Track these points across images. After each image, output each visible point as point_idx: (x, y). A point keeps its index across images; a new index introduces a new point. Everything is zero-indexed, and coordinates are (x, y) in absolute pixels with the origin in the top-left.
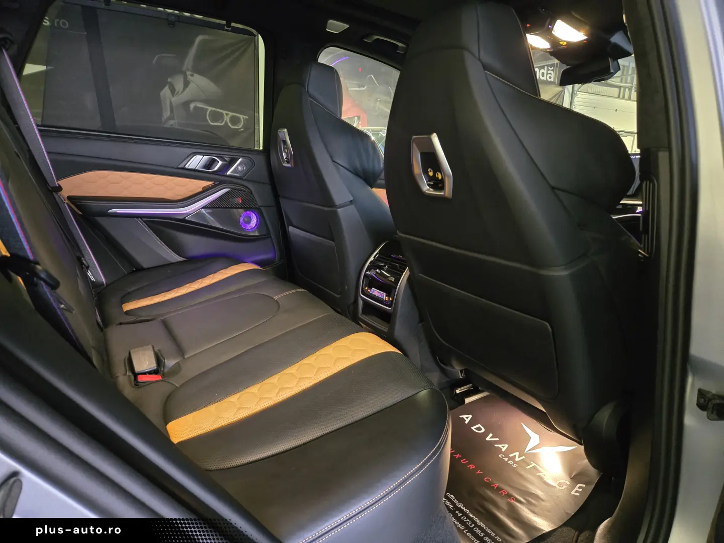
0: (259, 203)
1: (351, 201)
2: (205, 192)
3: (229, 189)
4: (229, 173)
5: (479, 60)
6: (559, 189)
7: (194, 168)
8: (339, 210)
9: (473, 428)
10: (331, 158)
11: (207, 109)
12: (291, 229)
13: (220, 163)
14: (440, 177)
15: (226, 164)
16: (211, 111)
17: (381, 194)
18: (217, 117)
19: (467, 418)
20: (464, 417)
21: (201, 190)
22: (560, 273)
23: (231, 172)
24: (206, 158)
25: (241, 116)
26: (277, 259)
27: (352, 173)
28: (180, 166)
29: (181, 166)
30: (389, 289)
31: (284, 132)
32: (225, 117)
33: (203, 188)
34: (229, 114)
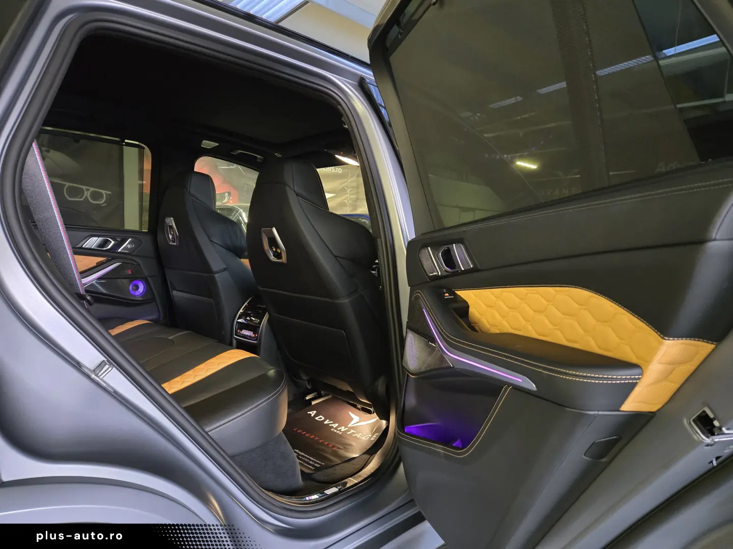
0: (146, 273)
1: (225, 268)
2: (99, 266)
3: (121, 263)
4: (119, 251)
5: (294, 191)
6: (338, 257)
7: (90, 247)
8: (216, 275)
9: (317, 418)
10: (209, 238)
11: (64, 185)
12: (175, 292)
13: (113, 242)
14: (279, 251)
15: (117, 243)
16: (69, 186)
17: (246, 262)
19: (313, 413)
20: (311, 413)
21: (95, 264)
22: (345, 301)
23: (122, 250)
24: (101, 239)
25: (103, 192)
26: (161, 319)
27: (224, 248)
28: (77, 246)
29: (79, 246)
30: (254, 328)
31: (171, 220)
32: (86, 193)
33: (97, 263)
34: (89, 190)
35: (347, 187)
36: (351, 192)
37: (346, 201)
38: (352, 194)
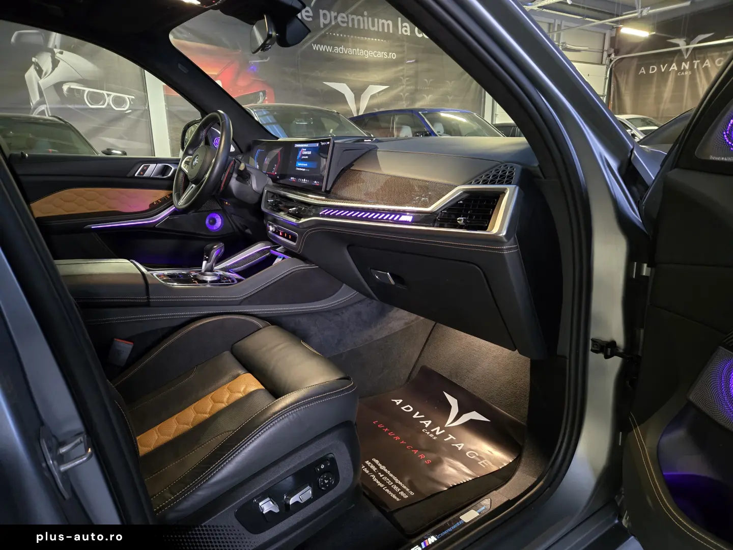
11: (84, 91)
16: (89, 92)
18: (95, 98)
25: (126, 97)
32: (107, 98)
34: (110, 95)
35: (403, 76)
36: (408, 83)
37: (402, 94)
38: (407, 85)
